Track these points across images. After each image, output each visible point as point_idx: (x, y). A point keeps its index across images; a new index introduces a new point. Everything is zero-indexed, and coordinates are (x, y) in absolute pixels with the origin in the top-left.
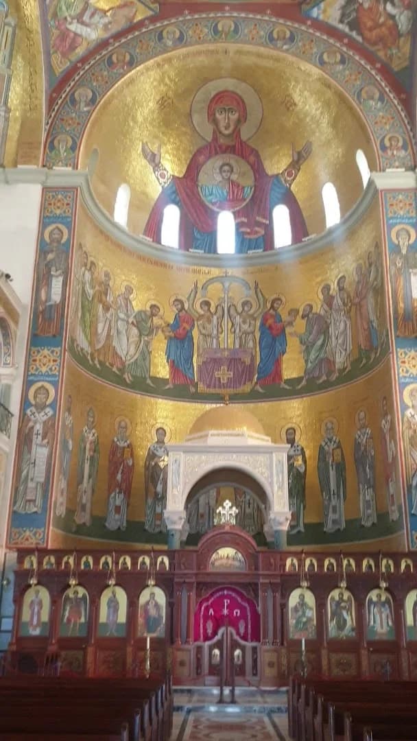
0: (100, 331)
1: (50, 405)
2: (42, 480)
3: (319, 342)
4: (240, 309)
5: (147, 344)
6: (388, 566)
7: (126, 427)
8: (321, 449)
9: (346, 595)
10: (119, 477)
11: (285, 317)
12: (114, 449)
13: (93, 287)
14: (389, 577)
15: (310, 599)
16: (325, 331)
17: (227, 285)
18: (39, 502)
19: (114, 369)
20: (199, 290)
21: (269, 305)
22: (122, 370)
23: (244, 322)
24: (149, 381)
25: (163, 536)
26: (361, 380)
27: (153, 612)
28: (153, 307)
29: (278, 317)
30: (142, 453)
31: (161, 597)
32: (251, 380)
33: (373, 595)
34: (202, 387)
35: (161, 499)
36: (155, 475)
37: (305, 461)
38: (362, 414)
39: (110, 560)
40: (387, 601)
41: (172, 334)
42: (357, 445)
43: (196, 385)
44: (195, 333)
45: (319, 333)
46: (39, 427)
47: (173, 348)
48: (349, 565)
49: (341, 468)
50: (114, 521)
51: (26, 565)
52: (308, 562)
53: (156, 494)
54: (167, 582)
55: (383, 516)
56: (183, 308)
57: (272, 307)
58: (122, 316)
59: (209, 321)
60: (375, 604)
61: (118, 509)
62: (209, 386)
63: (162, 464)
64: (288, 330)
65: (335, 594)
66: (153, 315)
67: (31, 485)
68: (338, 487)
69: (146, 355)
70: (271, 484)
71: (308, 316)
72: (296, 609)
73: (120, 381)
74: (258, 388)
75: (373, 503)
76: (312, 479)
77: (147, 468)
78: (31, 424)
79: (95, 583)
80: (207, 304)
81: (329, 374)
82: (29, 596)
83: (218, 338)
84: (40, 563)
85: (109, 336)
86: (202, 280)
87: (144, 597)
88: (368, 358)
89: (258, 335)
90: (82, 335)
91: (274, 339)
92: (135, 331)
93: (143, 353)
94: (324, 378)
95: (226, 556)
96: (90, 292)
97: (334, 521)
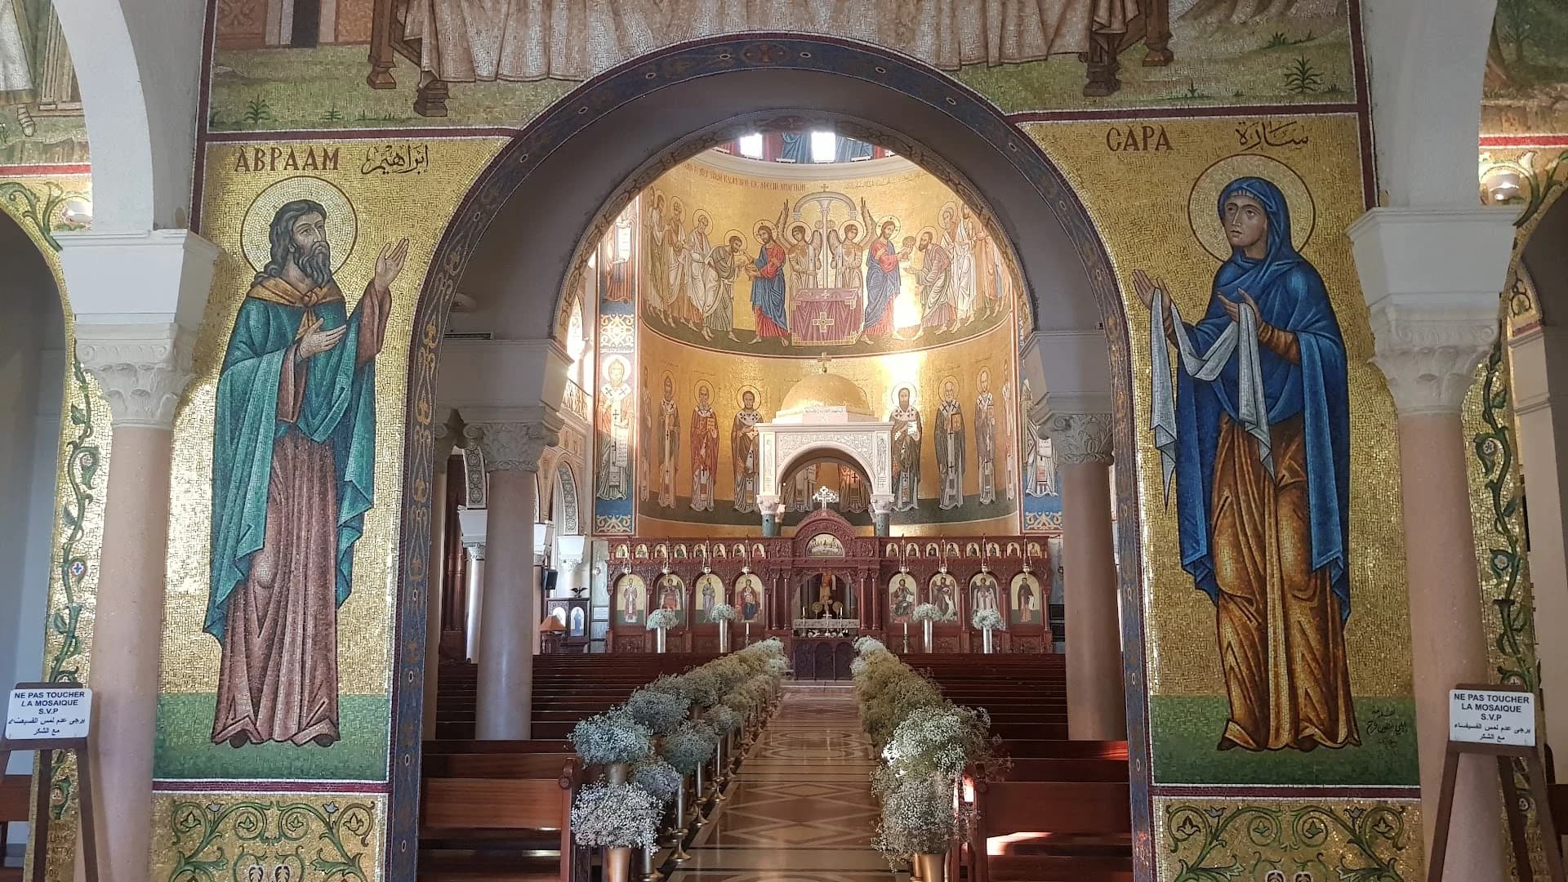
0: (672, 281)
1: (627, 382)
2: (625, 464)
3: (940, 283)
4: (842, 237)
5: (728, 289)
6: (993, 551)
7: (707, 394)
8: (939, 414)
9: (949, 580)
10: (703, 452)
11: (898, 248)
12: (696, 420)
13: (662, 229)
14: (993, 561)
15: (911, 584)
16: (946, 268)
17: (825, 203)
18: (623, 487)
19: (691, 325)
20: (791, 210)
21: (879, 231)
22: (699, 326)
23: (848, 253)
24: (731, 336)
27: (749, 598)
28: (734, 239)
29: (890, 248)
30: (726, 425)
31: (757, 584)
32: (856, 328)
33: (977, 580)
34: (796, 339)
35: (753, 474)
36: (744, 446)
37: (920, 429)
38: (984, 375)
39: (703, 548)
40: (992, 585)
41: (758, 274)
42: (978, 413)
43: (789, 337)
44: (786, 269)
45: (940, 270)
46: (616, 407)
47: (760, 290)
48: (952, 550)
49: (960, 437)
50: (700, 503)
51: (618, 554)
52: (909, 547)
53: (746, 469)
54: (761, 568)
56: (770, 237)
57: (883, 232)
58: (696, 256)
59: (804, 253)
60: (979, 588)
61: (703, 488)
62: (805, 338)
63: (751, 434)
64: (902, 265)
65: (937, 579)
66: (733, 250)
67: (613, 470)
68: (956, 460)
69: (726, 303)
70: (872, 465)
71: (925, 247)
72: (896, 595)
74: (865, 339)
75: (991, 479)
77: (734, 439)
78: (608, 404)
79: (690, 571)
80: (801, 230)
81: (950, 323)
82: (624, 585)
83: (815, 277)
84: (632, 551)
85: (682, 285)
86: (795, 196)
87: (741, 584)
88: (992, 310)
89: (865, 270)
90: (653, 291)
91: (885, 277)
92: (713, 273)
93: (723, 300)
94: (944, 328)
95: (825, 544)
96: (659, 234)
97: (952, 497)
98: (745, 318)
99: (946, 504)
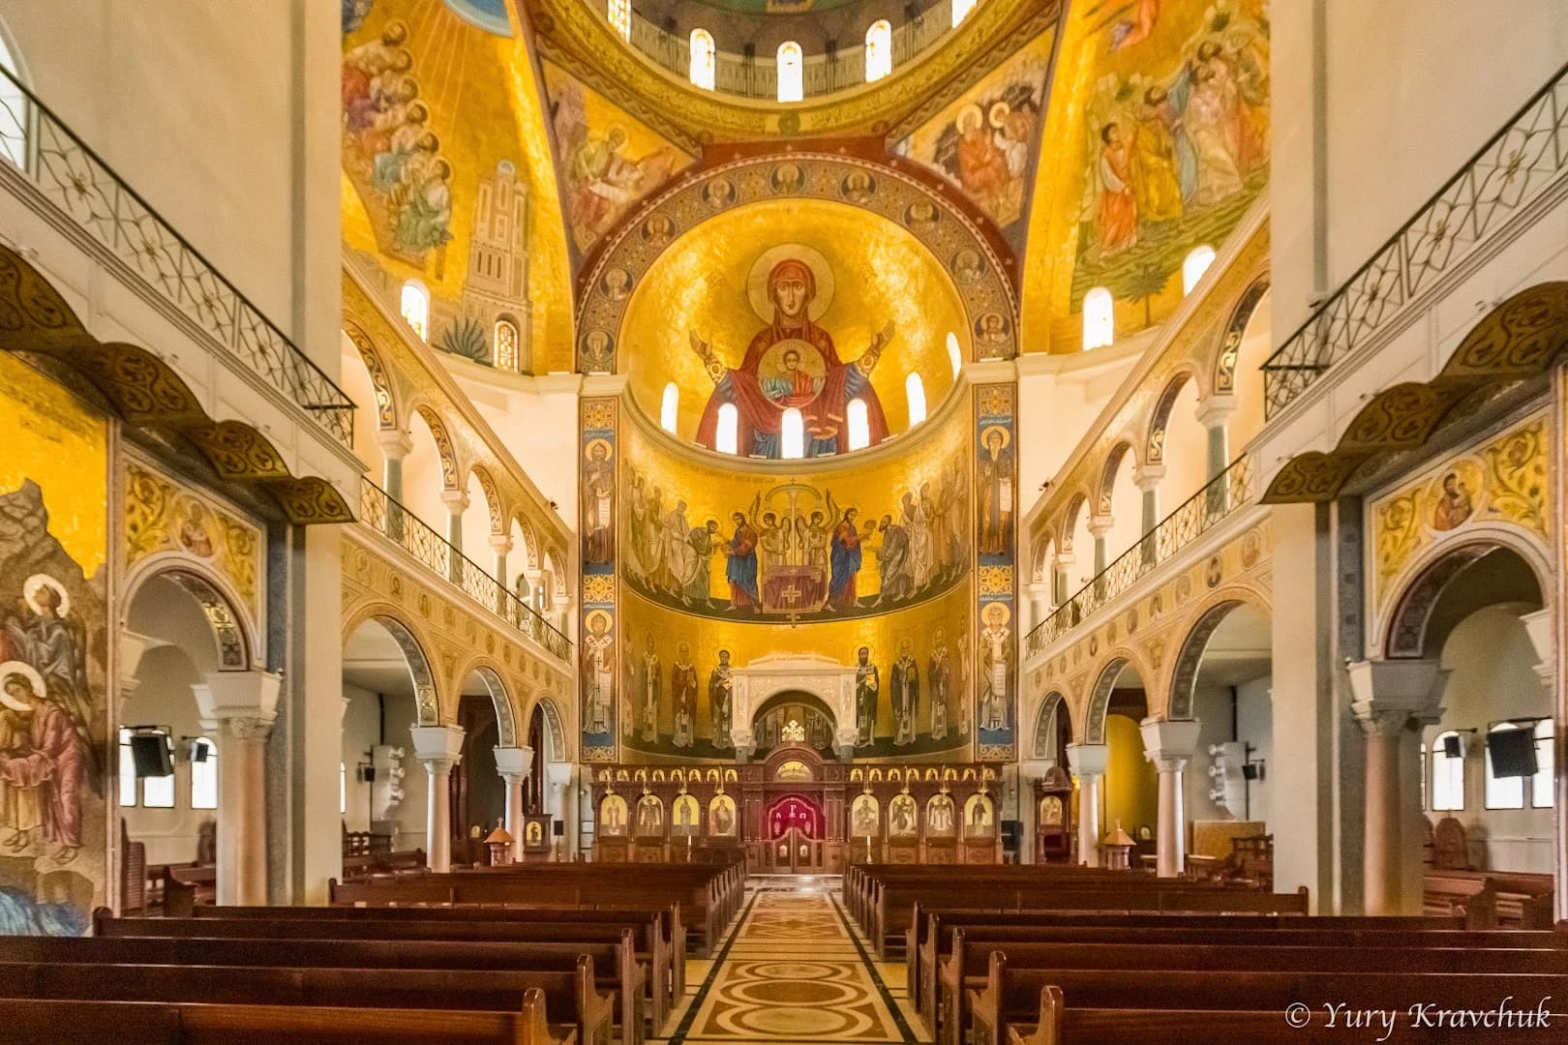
0: (653, 553)
1: (609, 633)
2: (608, 703)
3: (898, 557)
4: (809, 522)
5: (705, 564)
6: (951, 775)
7: (687, 651)
8: (895, 669)
9: (909, 800)
10: (683, 699)
11: (860, 530)
12: (677, 673)
13: (642, 506)
14: (951, 784)
15: (873, 803)
16: (904, 546)
17: (794, 494)
18: (607, 723)
19: (672, 593)
20: (762, 502)
21: (842, 517)
22: (680, 593)
23: (814, 536)
24: (709, 603)
25: (730, 752)
26: (940, 598)
27: (723, 816)
28: (710, 523)
29: (852, 531)
30: (705, 676)
31: (730, 804)
32: (821, 598)
33: (935, 800)
34: (767, 609)
35: (727, 718)
36: (720, 695)
37: (877, 680)
38: (939, 633)
39: (680, 773)
40: (949, 805)
41: (732, 552)
42: (932, 664)
43: (760, 606)
44: (758, 550)
45: (898, 546)
46: (599, 655)
47: (734, 568)
48: (913, 774)
49: (914, 686)
50: (681, 739)
51: (602, 778)
52: (872, 773)
53: (722, 714)
54: (732, 790)
55: (953, 730)
56: (744, 522)
57: (846, 518)
58: (676, 535)
59: (774, 536)
60: (936, 807)
61: (684, 728)
62: (775, 607)
63: (726, 686)
64: (863, 545)
65: (898, 799)
66: (710, 532)
67: (597, 708)
68: (911, 704)
69: (704, 576)
70: (837, 705)
71: (885, 528)
72: (859, 812)
73: (678, 604)
74: (829, 607)
75: (944, 719)
76: (884, 697)
77: (711, 690)
78: (591, 652)
79: (668, 792)
80: (772, 516)
81: (908, 590)
82: (607, 804)
83: (784, 555)
84: (614, 776)
85: (663, 559)
86: (766, 488)
87: (715, 804)
88: (949, 576)
89: (829, 550)
90: (635, 559)
91: (848, 555)
92: (691, 551)
93: (701, 573)
94: (902, 596)
95: (793, 770)
96: (640, 511)
97: (905, 736)
98: (721, 588)
99: (899, 741)
